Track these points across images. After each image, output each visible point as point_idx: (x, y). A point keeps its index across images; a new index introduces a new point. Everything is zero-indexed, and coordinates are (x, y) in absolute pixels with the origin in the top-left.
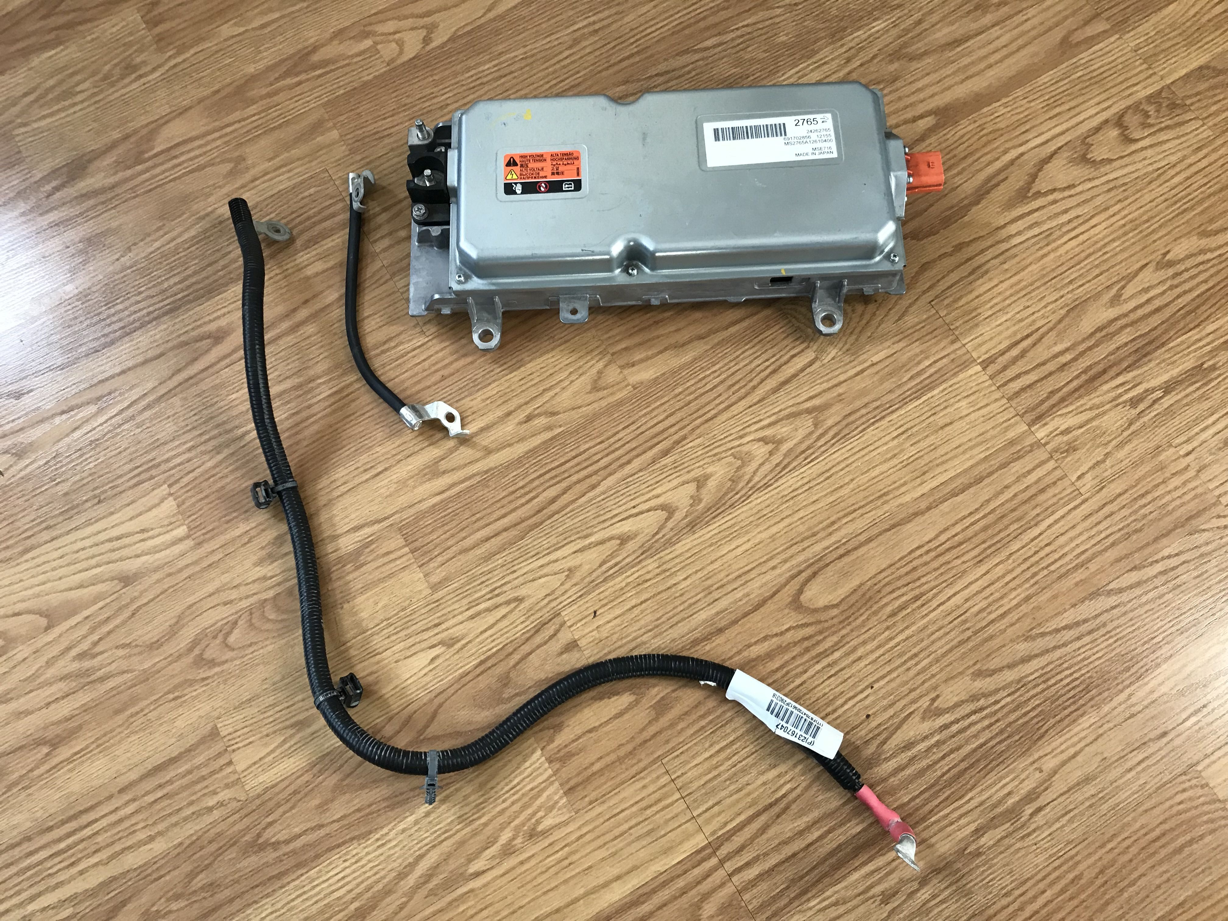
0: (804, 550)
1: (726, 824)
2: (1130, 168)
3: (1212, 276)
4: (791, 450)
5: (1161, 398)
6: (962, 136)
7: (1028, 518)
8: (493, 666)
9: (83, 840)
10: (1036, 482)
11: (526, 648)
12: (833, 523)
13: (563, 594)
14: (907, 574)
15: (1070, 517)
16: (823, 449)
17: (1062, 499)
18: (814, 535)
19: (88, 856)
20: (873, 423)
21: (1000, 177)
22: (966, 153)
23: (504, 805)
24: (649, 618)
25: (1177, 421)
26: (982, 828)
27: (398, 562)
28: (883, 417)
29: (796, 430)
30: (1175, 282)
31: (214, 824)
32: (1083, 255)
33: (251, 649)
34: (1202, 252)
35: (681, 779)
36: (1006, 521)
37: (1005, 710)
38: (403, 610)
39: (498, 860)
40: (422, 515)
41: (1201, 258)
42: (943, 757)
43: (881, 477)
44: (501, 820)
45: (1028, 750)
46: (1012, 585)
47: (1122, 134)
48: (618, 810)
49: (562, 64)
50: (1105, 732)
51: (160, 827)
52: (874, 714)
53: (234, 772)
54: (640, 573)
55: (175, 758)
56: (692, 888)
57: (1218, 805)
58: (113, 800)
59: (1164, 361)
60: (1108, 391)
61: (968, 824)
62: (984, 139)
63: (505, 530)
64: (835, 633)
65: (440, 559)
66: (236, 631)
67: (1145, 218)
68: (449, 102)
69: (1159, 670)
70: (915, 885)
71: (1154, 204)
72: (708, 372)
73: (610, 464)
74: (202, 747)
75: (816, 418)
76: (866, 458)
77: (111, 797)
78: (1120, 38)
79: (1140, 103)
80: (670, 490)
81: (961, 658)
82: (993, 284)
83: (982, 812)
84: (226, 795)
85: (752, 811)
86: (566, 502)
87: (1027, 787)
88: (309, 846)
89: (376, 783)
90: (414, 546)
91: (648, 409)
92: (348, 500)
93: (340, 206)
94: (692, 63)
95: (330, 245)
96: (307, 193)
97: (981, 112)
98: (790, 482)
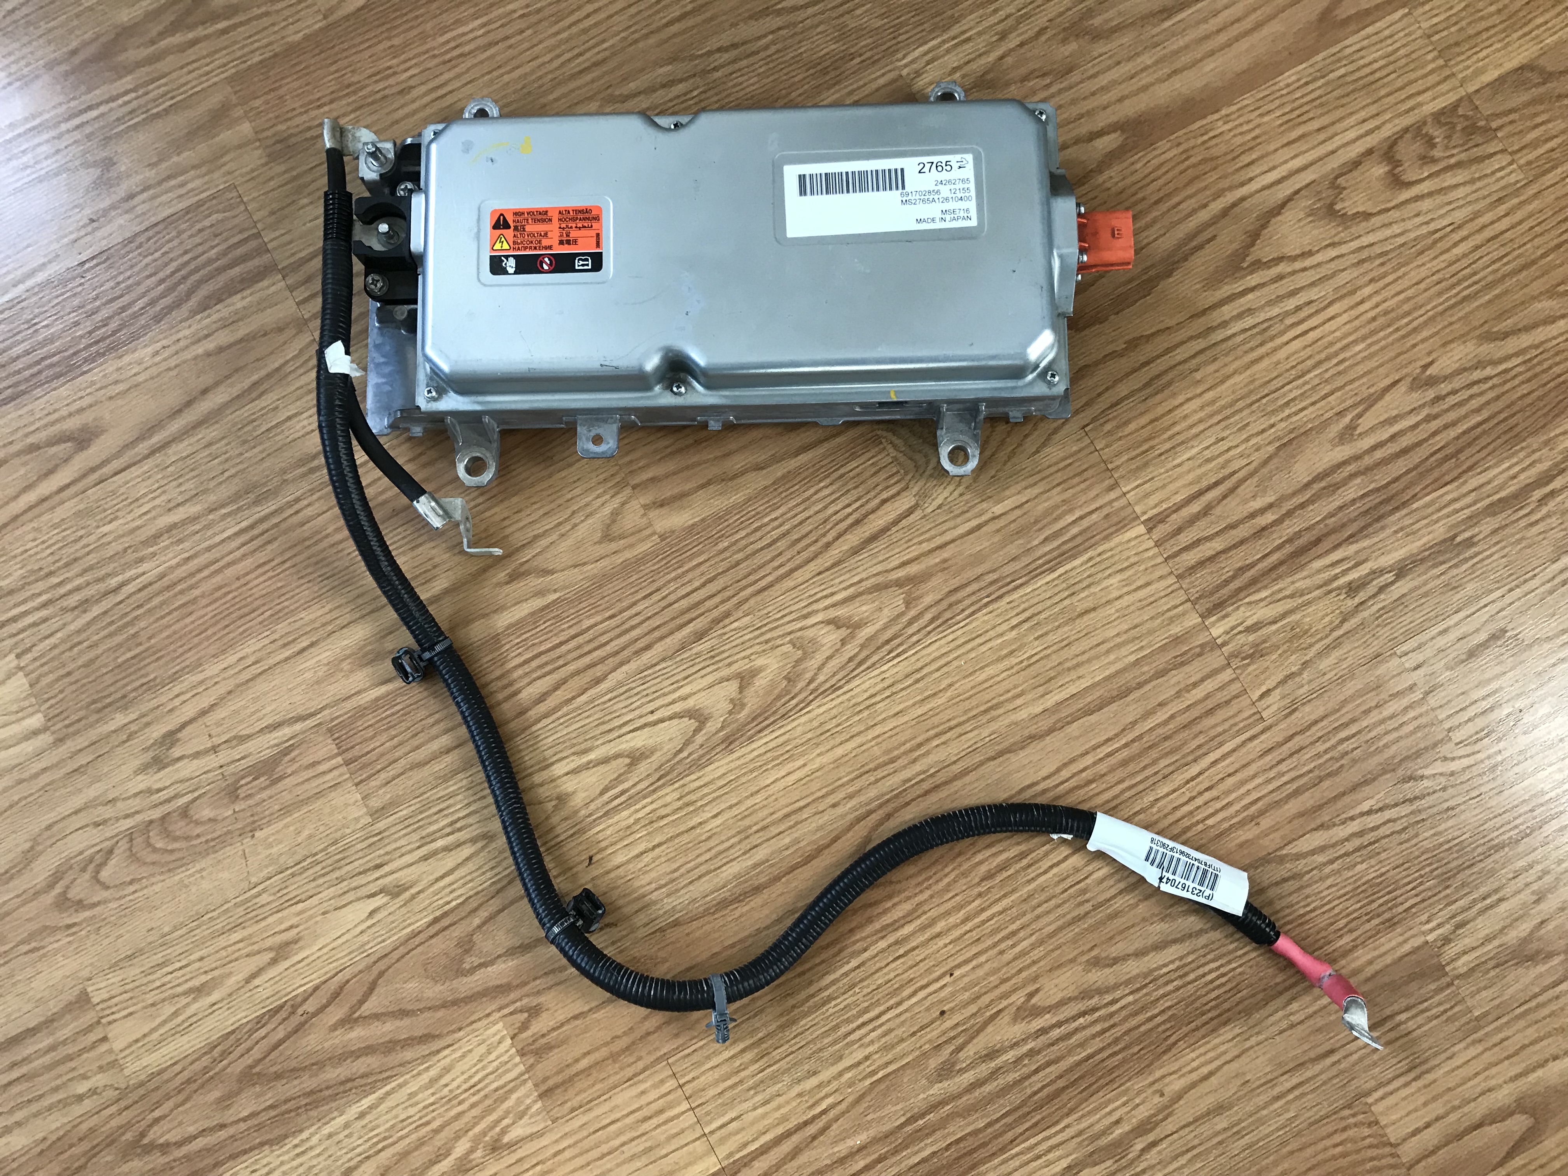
0: (877, 781)
1: (745, 1145)
2: (1396, 229)
3: (1488, 403)
4: (870, 639)
5: (1392, 583)
6: (1157, 168)
7: (1185, 750)
8: (451, 925)
10: (1204, 699)
11: (496, 904)
12: (920, 745)
15: (1244, 750)
16: (915, 639)
17: (1235, 724)
18: (892, 761)
20: (986, 605)
21: (1207, 235)
22: (1161, 194)
23: (460, 1109)
24: (663, 868)
25: (1406, 619)
26: (1076, 1165)
27: (328, 777)
28: (1002, 596)
29: (880, 610)
30: (1436, 410)
31: (85, 1118)
32: (1309, 363)
33: (132, 888)
34: (1480, 365)
35: (692, 1084)
36: (1154, 754)
37: (1124, 1013)
38: (335, 843)
40: (361, 712)
41: (1477, 375)
42: (1036, 1071)
43: (990, 683)
44: (457, 1125)
45: (1148, 1066)
47: (1391, 173)
48: (608, 1121)
49: (581, 26)
50: (1252, 1047)
51: (19, 1116)
52: (952, 1010)
53: (111, 1051)
54: (654, 806)
55: (33, 1029)
57: (1387, 1150)
60: (1319, 571)
61: (1060, 1159)
62: (1190, 174)
64: (909, 898)
65: (383, 776)
66: (112, 862)
67: (1406, 307)
68: (412, 83)
71: (1422, 286)
72: (766, 520)
73: (622, 649)
74: (68, 1016)
75: (908, 593)
76: (973, 655)
78: (1409, 13)
79: (1425, 123)
80: (704, 689)
81: (1074, 941)
82: (1177, 402)
83: (1080, 1143)
84: (99, 1080)
85: (780, 1130)
86: (558, 702)
87: (1143, 1113)
88: (208, 1150)
89: (295, 1072)
90: (349, 755)
91: (680, 571)
92: (261, 686)
93: (253, 244)
94: (772, 32)
95: (239, 305)
96: (207, 222)
97: (1189, 128)
98: (867, 684)
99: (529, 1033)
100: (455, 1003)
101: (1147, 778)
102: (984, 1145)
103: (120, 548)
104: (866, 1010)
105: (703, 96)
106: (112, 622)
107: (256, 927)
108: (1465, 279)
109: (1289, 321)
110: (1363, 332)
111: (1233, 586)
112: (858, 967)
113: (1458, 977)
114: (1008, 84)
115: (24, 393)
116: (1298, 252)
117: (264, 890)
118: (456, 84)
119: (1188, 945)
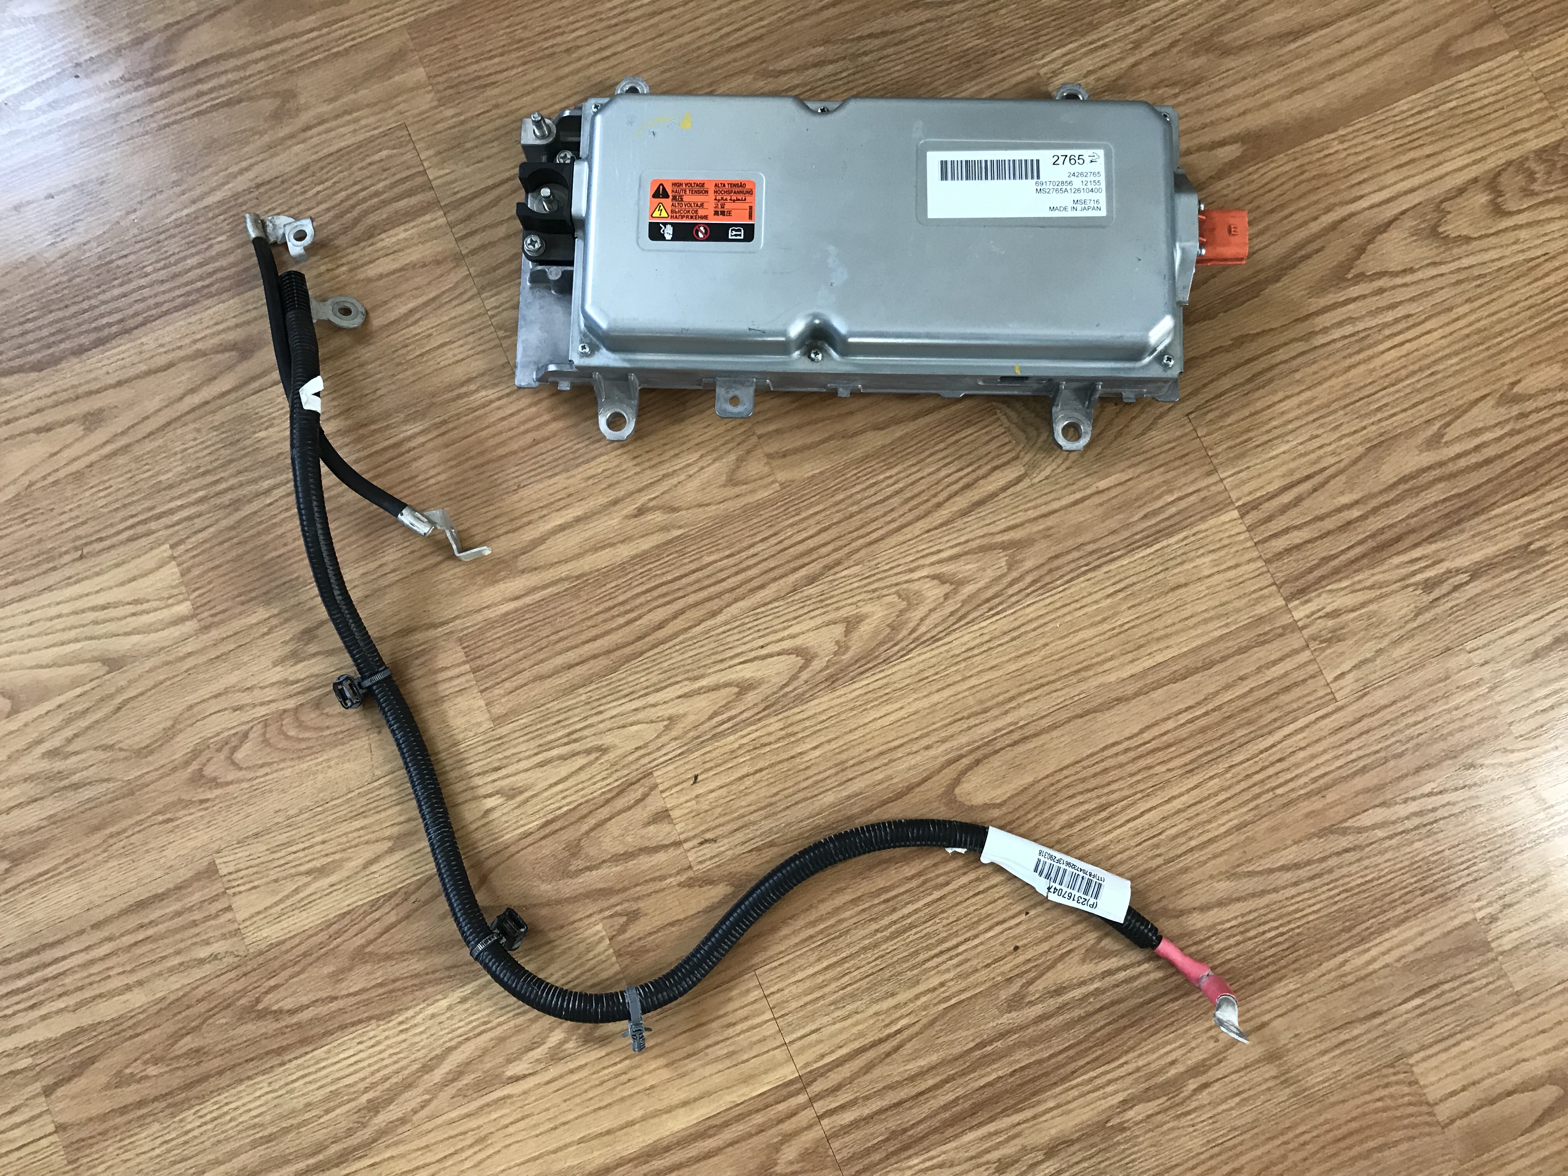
0: (969, 728)
1: (823, 1056)
2: (1493, 254)
4: (972, 596)
5: (1467, 583)
6: (1274, 179)
7: (1261, 723)
8: (561, 829)
9: (46, 980)
10: (1282, 677)
11: (604, 812)
12: (1012, 698)
13: (658, 749)
14: (1095, 775)
15: (1316, 727)
16: (1014, 599)
17: (1309, 703)
18: (985, 711)
19: (52, 999)
20: (1085, 573)
21: (1315, 246)
22: (1276, 204)
24: (763, 793)
25: (1478, 618)
26: (1132, 1099)
27: (455, 682)
28: (1099, 566)
29: (984, 570)
30: (1519, 425)
31: (205, 980)
32: (1404, 373)
33: (263, 771)
35: (777, 996)
36: (1232, 723)
39: (542, 1065)
40: (491, 624)
42: (1101, 1009)
43: (1082, 646)
46: (1224, 807)
47: (1493, 201)
48: (695, 1023)
50: (1304, 1003)
51: (140, 975)
52: (1025, 945)
53: (232, 921)
54: (760, 733)
55: (161, 895)
56: (771, 1127)
57: (1424, 1108)
58: (84, 937)
59: (1479, 534)
60: (1398, 567)
61: (1116, 1092)
62: (1304, 188)
63: (595, 657)
65: (508, 685)
66: (246, 746)
67: (1498, 328)
68: (579, 42)
69: (1387, 936)
70: (1041, 1156)
71: (1516, 309)
72: (882, 477)
73: (739, 586)
74: (195, 885)
75: (1012, 556)
76: (1068, 618)
77: (82, 932)
78: (1520, 56)
79: (1527, 159)
80: (811, 630)
82: (1276, 399)
83: (1136, 1080)
84: (221, 947)
85: (857, 1045)
86: (676, 630)
87: (1197, 1057)
89: (405, 954)
90: (476, 664)
91: (796, 518)
93: (419, 180)
94: (921, 24)
95: (402, 236)
96: (376, 157)
97: (1306, 145)
98: (966, 639)
99: (627, 935)
100: (560, 902)
101: (1224, 745)
102: (1046, 1074)
104: (944, 940)
107: (377, 817)
108: (1556, 306)
109: (1387, 332)
110: (1456, 347)
111: (1317, 573)
112: (940, 899)
113: (1502, 953)
114: (1138, 91)
115: (195, 302)
116: (1399, 268)
117: (387, 784)
118: (621, 48)
119: (1252, 904)
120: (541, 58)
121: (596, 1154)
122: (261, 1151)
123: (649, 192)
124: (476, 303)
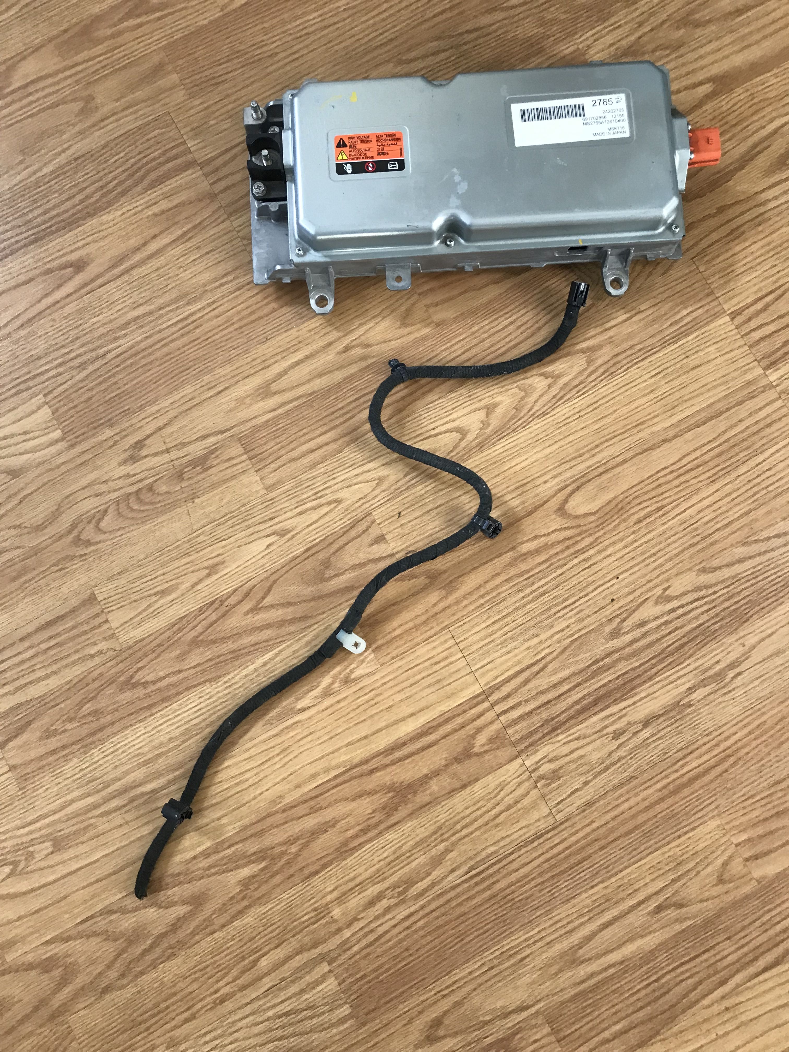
0: (571, 468)
4: (566, 384)
6: (735, 104)
7: (755, 447)
8: (317, 552)
10: (765, 418)
11: (344, 539)
12: (597, 446)
13: (374, 498)
14: (653, 489)
16: (593, 384)
17: (784, 432)
18: (580, 456)
20: (636, 363)
21: (765, 144)
22: (738, 119)
26: (694, 686)
27: (239, 467)
28: (644, 359)
31: (96, 667)
33: (119, 533)
35: (464, 642)
36: (737, 449)
37: (722, 599)
38: (244, 505)
39: (319, 700)
40: (258, 428)
42: (670, 633)
43: (638, 410)
45: (736, 629)
46: (736, 501)
48: (414, 665)
51: (55, 667)
52: (618, 598)
53: (110, 628)
55: (63, 616)
56: (468, 724)
58: (15, 647)
61: (685, 683)
62: (755, 108)
63: (327, 444)
64: (591, 534)
65: (273, 465)
66: (106, 518)
68: (276, 50)
70: (640, 726)
72: (500, 314)
74: (83, 609)
76: (628, 393)
77: (13, 644)
80: (464, 415)
81: (691, 557)
83: (696, 675)
84: (103, 646)
85: (517, 669)
87: (732, 657)
88: (173, 685)
89: (224, 639)
90: (252, 454)
91: (448, 345)
92: (195, 413)
93: (182, 148)
94: (499, 21)
95: (175, 185)
96: (152, 134)
97: (754, 81)
98: (564, 412)
100: (321, 597)
101: (732, 464)
102: (639, 676)
103: (105, 331)
104: (567, 599)
105: (457, 60)
106: (102, 375)
107: (197, 555)
111: (781, 353)
112: (562, 574)
114: (643, 54)
115: (41, 239)
117: (201, 534)
118: (305, 52)
119: (758, 560)
120: (253, 62)
121: (359, 752)
122: (144, 770)
123: (333, 145)
124: (227, 223)
